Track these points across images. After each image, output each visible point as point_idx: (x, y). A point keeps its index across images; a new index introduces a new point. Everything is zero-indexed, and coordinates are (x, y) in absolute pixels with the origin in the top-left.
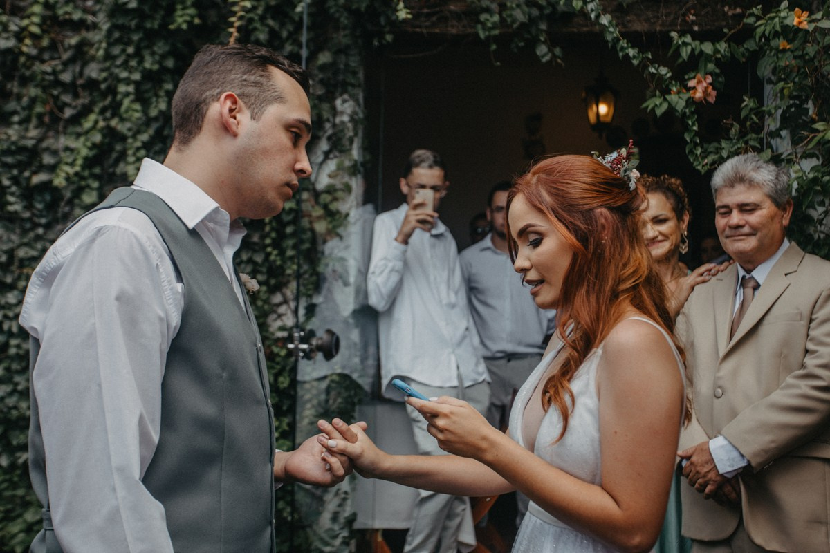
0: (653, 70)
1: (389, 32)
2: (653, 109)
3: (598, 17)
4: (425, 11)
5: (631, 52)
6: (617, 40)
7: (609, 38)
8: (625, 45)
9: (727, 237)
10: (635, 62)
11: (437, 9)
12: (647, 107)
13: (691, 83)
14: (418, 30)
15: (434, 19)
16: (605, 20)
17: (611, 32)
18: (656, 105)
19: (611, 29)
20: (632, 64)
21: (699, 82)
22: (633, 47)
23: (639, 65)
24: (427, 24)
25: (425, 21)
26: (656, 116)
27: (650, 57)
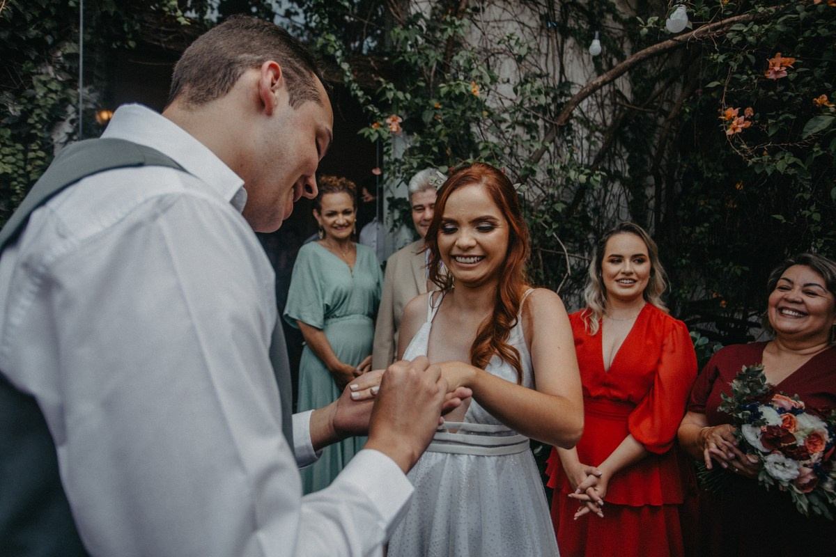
0: (370, 108)
1: (131, 40)
2: (368, 137)
3: (341, 62)
4: (163, 28)
5: (360, 93)
6: (350, 82)
7: (346, 80)
8: (355, 88)
9: (422, 225)
10: (362, 101)
11: (174, 30)
12: (363, 134)
13: (389, 121)
14: (156, 43)
15: (171, 37)
16: (345, 66)
17: (347, 76)
18: (371, 134)
19: (348, 74)
20: (359, 102)
21: (394, 120)
22: (361, 90)
23: (363, 103)
24: (165, 40)
25: (164, 37)
26: (370, 140)
27: (370, 98)
